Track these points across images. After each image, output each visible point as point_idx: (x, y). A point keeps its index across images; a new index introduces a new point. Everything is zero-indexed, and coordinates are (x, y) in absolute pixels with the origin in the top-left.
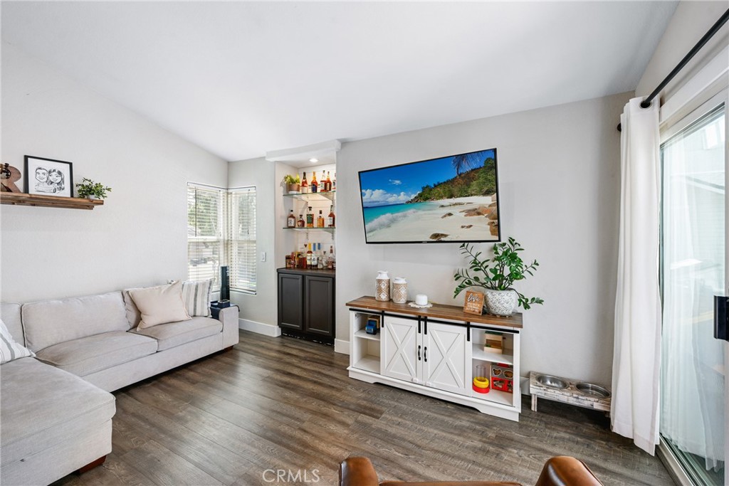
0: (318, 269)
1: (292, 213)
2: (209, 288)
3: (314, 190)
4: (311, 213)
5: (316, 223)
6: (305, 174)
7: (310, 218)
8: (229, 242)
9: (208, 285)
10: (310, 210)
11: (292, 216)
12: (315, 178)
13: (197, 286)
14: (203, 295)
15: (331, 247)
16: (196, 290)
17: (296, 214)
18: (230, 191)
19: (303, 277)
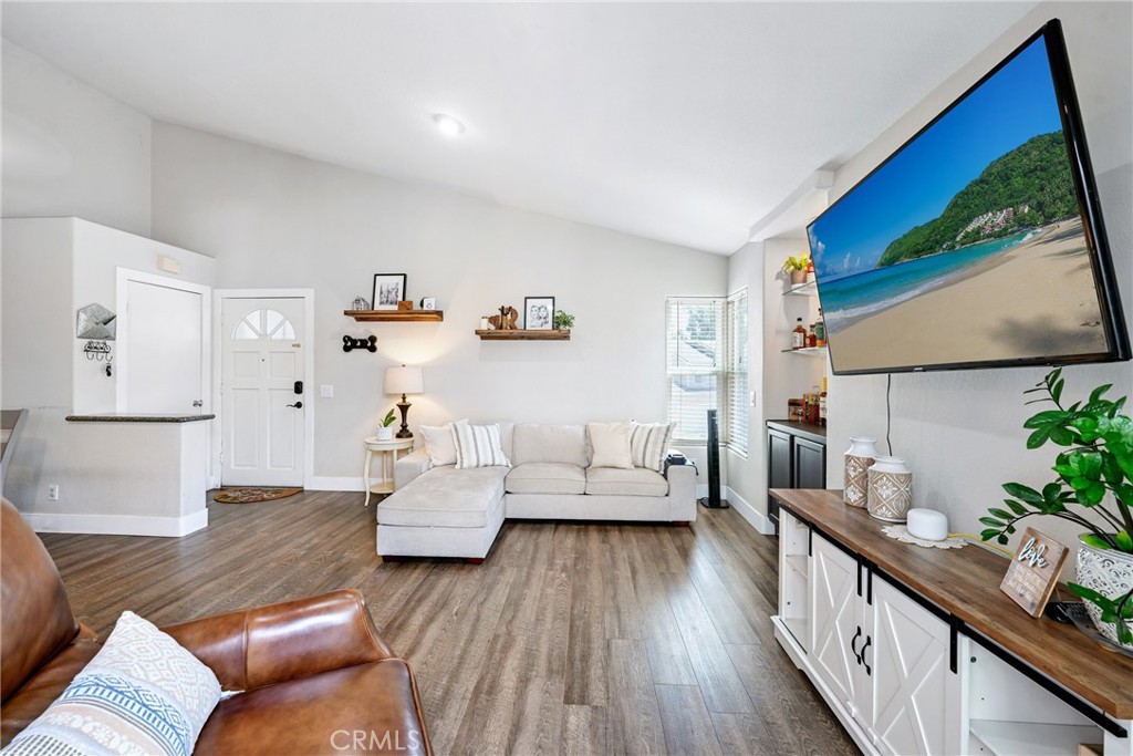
1: (800, 323)
2: (666, 435)
8: (730, 375)
9: (665, 431)
11: (799, 330)
13: (651, 431)
14: (655, 443)
16: (649, 434)
17: (806, 325)
19: (792, 437)
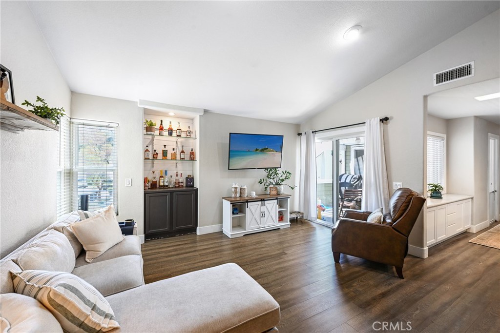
0: (169, 188)
1: (147, 148)
3: (170, 134)
4: (165, 149)
5: (169, 156)
6: (162, 121)
7: (165, 153)
10: (165, 147)
11: (147, 150)
12: (170, 126)
15: (177, 173)
18: (72, 120)
19: (171, 193)
